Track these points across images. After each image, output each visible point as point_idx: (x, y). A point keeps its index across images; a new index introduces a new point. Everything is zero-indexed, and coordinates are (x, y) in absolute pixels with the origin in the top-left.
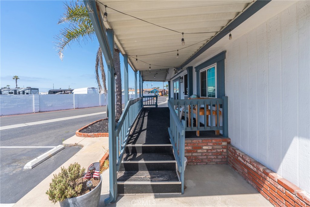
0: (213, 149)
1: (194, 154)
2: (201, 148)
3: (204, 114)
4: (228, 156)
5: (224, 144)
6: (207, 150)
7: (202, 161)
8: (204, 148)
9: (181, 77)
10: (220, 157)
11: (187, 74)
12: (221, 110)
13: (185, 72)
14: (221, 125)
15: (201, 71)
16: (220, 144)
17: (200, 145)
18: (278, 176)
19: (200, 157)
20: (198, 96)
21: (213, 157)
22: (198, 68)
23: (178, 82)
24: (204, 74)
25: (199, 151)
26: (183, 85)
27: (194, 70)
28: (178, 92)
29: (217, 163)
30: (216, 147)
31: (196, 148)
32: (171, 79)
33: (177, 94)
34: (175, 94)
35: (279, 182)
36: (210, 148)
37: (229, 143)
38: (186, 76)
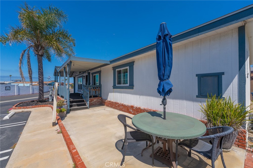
0: (97, 100)
1: (91, 103)
2: (93, 100)
3: (94, 90)
4: (101, 102)
5: (100, 99)
6: (95, 101)
7: (94, 105)
8: (94, 100)
9: (84, 76)
10: (99, 103)
11: (87, 75)
12: (100, 89)
13: (87, 74)
14: (100, 94)
15: (94, 75)
16: (99, 99)
17: (93, 99)
18: (109, 99)
19: (93, 103)
20: (92, 85)
21: (97, 103)
22: (93, 74)
23: (81, 79)
24: (95, 76)
25: (93, 101)
26: (85, 80)
27: (91, 74)
28: (81, 83)
29: (98, 105)
30: (98, 100)
31: (92, 101)
32: (76, 76)
33: (81, 85)
34: (79, 85)
35: (109, 101)
36: (96, 100)
37: (102, 98)
38: (87, 76)
